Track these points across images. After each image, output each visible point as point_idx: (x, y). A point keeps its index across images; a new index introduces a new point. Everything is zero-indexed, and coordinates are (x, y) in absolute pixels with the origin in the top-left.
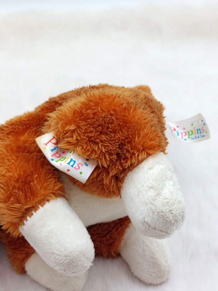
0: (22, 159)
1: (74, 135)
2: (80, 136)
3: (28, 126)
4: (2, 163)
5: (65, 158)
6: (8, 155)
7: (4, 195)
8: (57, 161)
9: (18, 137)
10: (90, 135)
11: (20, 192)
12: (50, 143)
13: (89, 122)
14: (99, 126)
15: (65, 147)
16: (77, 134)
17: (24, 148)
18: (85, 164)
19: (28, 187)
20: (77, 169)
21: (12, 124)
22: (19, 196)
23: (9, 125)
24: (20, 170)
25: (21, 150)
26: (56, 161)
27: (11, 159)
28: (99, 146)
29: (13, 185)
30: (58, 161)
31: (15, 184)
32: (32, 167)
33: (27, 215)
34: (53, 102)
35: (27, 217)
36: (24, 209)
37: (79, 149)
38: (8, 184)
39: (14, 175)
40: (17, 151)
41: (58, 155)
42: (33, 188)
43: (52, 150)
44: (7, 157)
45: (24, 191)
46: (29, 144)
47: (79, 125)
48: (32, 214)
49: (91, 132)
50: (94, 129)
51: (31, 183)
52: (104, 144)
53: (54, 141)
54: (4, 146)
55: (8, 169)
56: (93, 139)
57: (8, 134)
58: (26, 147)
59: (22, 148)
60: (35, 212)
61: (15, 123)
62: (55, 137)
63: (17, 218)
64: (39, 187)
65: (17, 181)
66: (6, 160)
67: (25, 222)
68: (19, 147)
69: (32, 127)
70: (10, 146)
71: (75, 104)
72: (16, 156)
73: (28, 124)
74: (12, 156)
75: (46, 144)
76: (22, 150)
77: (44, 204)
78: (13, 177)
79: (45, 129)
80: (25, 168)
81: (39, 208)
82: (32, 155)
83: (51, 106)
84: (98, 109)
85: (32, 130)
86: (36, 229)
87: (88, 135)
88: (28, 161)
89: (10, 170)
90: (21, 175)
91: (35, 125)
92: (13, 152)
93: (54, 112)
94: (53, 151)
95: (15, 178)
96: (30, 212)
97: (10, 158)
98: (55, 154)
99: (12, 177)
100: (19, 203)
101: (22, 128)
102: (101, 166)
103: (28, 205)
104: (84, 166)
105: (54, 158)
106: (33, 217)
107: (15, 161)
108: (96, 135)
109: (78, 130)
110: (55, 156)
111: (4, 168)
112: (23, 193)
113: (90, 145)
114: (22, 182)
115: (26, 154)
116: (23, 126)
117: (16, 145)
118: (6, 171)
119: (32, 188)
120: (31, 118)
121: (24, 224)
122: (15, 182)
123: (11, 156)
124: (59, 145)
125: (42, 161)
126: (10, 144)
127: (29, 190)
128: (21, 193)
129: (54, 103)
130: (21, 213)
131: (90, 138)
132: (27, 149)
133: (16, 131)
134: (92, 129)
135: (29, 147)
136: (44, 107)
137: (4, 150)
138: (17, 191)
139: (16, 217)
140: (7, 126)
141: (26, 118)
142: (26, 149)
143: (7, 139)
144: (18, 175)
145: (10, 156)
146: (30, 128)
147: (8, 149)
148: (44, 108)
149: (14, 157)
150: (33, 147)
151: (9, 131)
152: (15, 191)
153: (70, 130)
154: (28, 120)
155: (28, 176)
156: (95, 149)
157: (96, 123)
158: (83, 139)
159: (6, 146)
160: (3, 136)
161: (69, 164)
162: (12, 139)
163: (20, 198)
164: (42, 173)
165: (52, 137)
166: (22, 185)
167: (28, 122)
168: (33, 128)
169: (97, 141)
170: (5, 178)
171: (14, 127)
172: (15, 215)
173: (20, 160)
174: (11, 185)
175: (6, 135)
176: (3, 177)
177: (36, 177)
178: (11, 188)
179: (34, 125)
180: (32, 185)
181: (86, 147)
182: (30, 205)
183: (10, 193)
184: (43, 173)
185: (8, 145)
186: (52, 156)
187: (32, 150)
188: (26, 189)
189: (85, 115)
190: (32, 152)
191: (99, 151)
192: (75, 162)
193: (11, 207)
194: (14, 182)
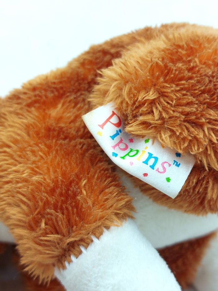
0: (57, 151)
1: (154, 110)
2: (167, 113)
3: (61, 92)
4: (22, 158)
5: (138, 151)
6: (32, 142)
7: (27, 215)
8: (123, 158)
9: (47, 111)
10: (187, 109)
11: (58, 214)
12: (108, 123)
13: (184, 84)
14: (203, 92)
15: (139, 133)
16: (160, 108)
17: (59, 131)
18: (176, 163)
19: (74, 204)
20: (161, 173)
21: (34, 89)
22: (56, 219)
23: (28, 89)
24: (55, 172)
25: (53, 134)
26: (121, 157)
27: (38, 151)
28: (204, 131)
29: (45, 199)
30: (125, 158)
31: (49, 198)
32: (77, 165)
33: (71, 253)
34: (99, 51)
35: (70, 256)
36: (66, 244)
37: (166, 136)
38: (34, 196)
39: (45, 179)
40: (48, 136)
41: (122, 146)
42: (82, 206)
43: (113, 137)
44: (30, 146)
45: (65, 211)
46: (66, 123)
47: (165, 90)
48: (80, 252)
49: (189, 104)
50: (194, 99)
51: (78, 197)
52: (214, 127)
53: (115, 120)
54: (23, 126)
55: (33, 169)
56: (193, 117)
57: (29, 105)
58: (61, 128)
59: (54, 130)
60: (86, 248)
61: (39, 86)
62: (115, 112)
63: (53, 257)
64: (90, 203)
65: (52, 191)
66: (28, 152)
67: (66, 264)
68: (49, 129)
69: (68, 94)
70: (33, 127)
71: (151, 53)
72: (46, 145)
73: (62, 88)
74: (40, 145)
75: (102, 126)
76: (56, 133)
77: (101, 233)
78: (44, 184)
79: (94, 97)
80: (64, 168)
81: (92, 241)
82: (73, 143)
83: (97, 58)
84: (195, 62)
85: (69, 99)
86: (90, 281)
87: (183, 109)
88: (68, 154)
89: (37, 170)
90: (58, 181)
91: (74, 90)
92: (39, 138)
93: (111, 67)
94: (115, 139)
95: (48, 186)
96: (77, 248)
97: (36, 148)
98: (118, 145)
99: (42, 184)
100: (57, 233)
101: (52, 95)
102: (207, 169)
103: (73, 237)
104: (174, 167)
105: (117, 150)
106: (81, 257)
107: (44, 154)
108: (199, 109)
109: (162, 100)
110: (117, 147)
111: (26, 166)
112: (63, 214)
113: (187, 129)
114: (61, 195)
115: (63, 142)
116: (52, 92)
117: (44, 125)
118: (31, 173)
119: (80, 205)
120: (66, 79)
121: (64, 268)
122: (47, 193)
123: (37, 145)
124: (128, 129)
125: (91, 154)
126: (34, 123)
127: (75, 210)
128: (60, 215)
129: (101, 54)
130: (60, 250)
131: (187, 114)
132: (64, 132)
133: (42, 100)
134: (191, 99)
135: (67, 130)
136: (85, 60)
137: (23, 133)
138: (52, 211)
139: (50, 256)
140: (26, 91)
141: (56, 78)
142: (61, 133)
143: (28, 115)
144: (53, 181)
145: (34, 144)
146: (66, 96)
147: (31, 133)
148: (86, 62)
149: (42, 147)
150: (73, 129)
151: (29, 101)
152: (48, 210)
153: (146, 101)
154: (61, 82)
155: (71, 183)
156: (198, 137)
157: (198, 87)
158: (174, 117)
159: (26, 126)
160: (21, 109)
161: (146, 162)
162: (37, 114)
163: (58, 223)
164: (94, 176)
165: (111, 113)
166: (62, 200)
167: (61, 85)
168: (71, 95)
169: (201, 121)
170: (30, 187)
171: (38, 94)
172: (49, 254)
173: (54, 152)
174: (42, 200)
175: (27, 108)
176: (25, 183)
177: (85, 185)
178: (41, 204)
179: (71, 90)
180: (79, 201)
181: (181, 134)
182: (76, 237)
183: (39, 213)
184: (96, 176)
185: (31, 125)
186: (114, 147)
187: (72, 134)
188: (70, 208)
189: (174, 71)
190: (74, 138)
191: (207, 140)
192: (156, 159)
193: (41, 240)
194: (46, 195)
